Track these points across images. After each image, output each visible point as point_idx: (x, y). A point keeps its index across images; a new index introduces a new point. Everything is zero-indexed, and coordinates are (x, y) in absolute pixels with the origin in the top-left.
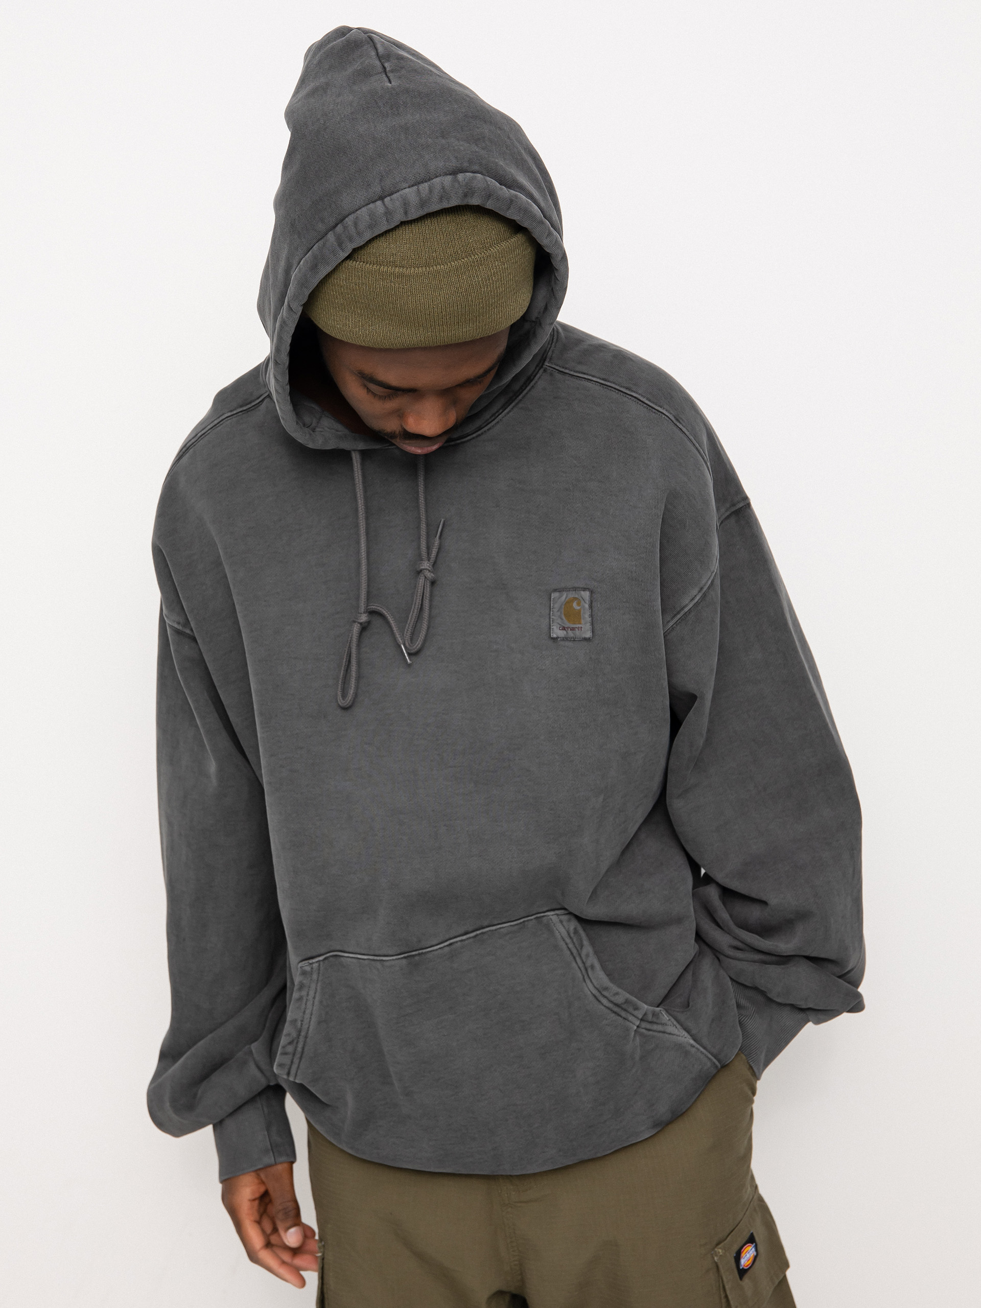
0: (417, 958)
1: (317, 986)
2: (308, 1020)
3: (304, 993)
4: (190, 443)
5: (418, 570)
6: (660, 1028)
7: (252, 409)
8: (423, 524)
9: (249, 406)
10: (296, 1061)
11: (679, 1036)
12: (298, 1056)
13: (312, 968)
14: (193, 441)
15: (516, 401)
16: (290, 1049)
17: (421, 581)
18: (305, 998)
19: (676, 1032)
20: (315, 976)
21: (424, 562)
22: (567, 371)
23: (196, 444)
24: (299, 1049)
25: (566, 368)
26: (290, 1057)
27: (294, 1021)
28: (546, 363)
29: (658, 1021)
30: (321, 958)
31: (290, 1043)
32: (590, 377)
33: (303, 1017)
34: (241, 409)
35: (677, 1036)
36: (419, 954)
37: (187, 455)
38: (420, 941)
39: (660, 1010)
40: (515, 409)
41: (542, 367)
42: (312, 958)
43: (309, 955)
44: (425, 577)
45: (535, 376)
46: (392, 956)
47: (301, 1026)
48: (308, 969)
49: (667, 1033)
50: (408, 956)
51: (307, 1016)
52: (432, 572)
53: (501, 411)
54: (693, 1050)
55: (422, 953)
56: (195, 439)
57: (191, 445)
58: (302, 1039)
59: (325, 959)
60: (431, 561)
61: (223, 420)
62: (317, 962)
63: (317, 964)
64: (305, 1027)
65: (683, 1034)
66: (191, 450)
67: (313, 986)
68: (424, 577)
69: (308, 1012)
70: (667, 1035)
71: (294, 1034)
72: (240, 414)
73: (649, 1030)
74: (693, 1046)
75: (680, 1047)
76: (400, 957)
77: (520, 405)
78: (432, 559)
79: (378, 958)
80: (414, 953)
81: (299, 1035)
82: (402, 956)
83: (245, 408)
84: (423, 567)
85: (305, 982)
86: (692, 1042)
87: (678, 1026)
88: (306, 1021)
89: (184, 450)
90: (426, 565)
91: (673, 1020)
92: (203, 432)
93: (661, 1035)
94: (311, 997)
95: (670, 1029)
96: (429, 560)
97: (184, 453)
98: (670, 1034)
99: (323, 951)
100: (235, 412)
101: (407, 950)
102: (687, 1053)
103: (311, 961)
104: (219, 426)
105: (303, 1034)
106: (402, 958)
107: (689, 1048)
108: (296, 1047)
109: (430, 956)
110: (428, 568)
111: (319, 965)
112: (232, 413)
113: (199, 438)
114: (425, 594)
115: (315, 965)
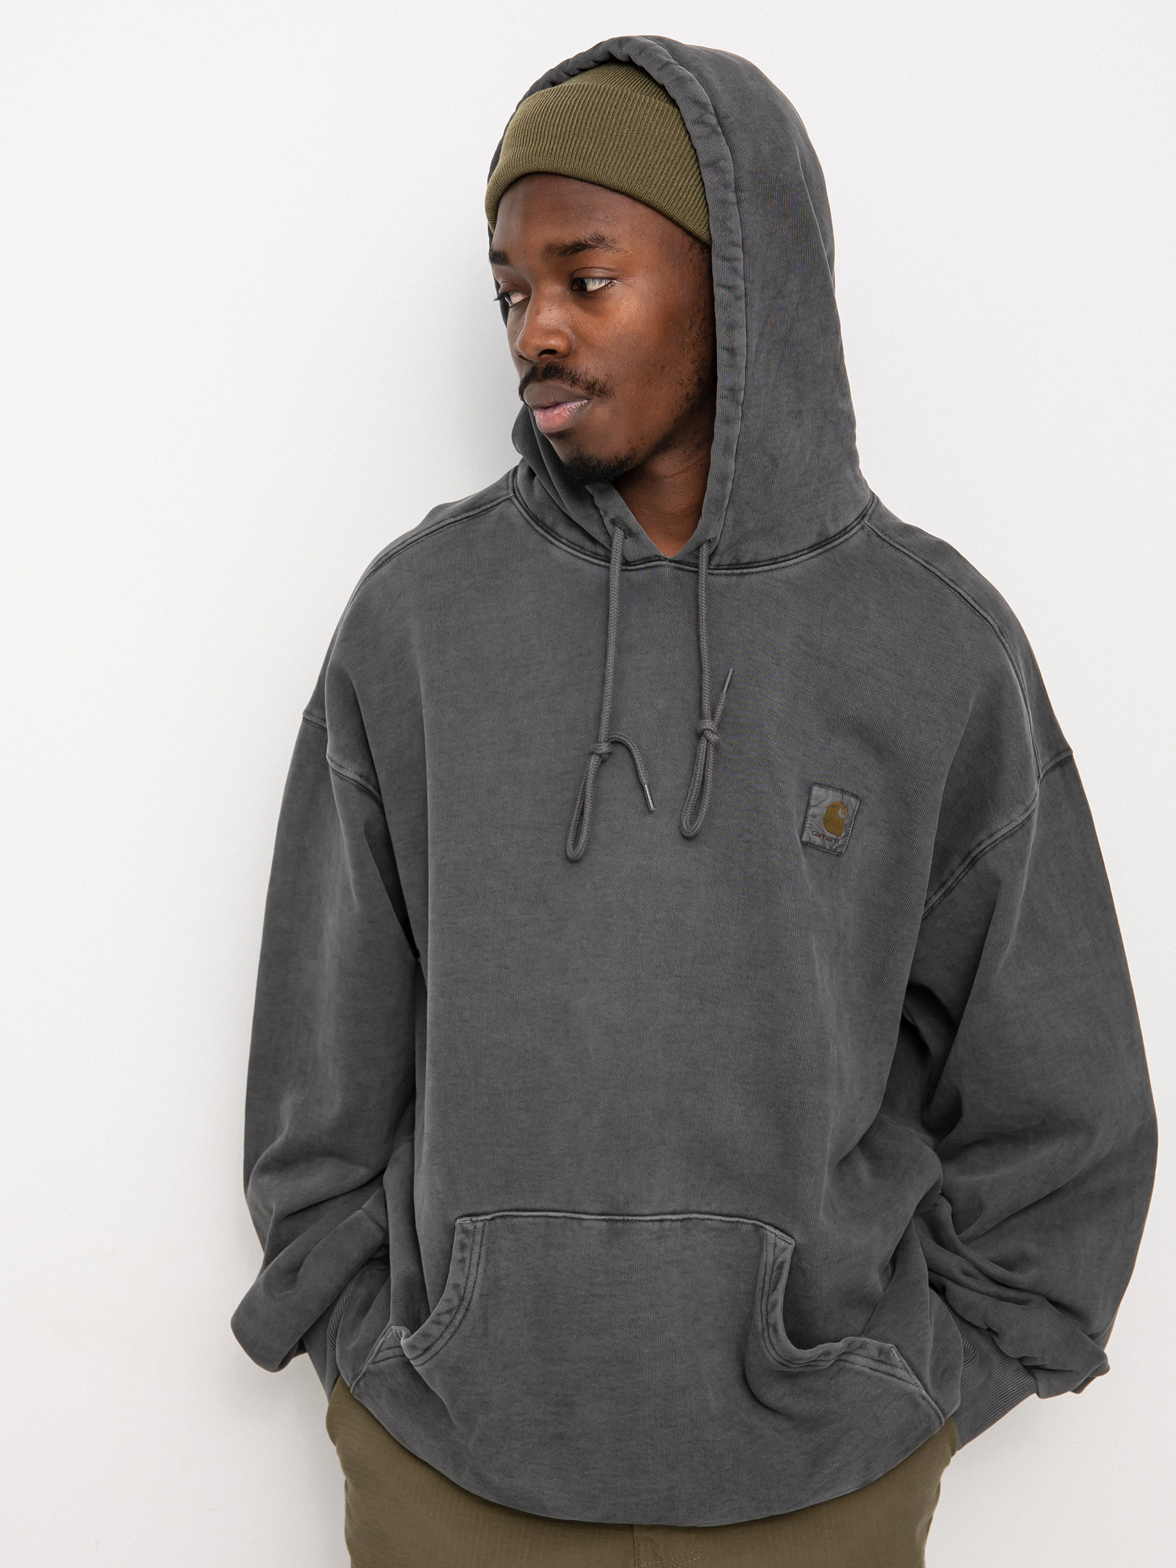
0: (620, 1225)
1: (481, 1250)
2: (471, 1289)
3: (467, 1255)
4: (395, 550)
5: (699, 730)
6: (888, 1369)
7: (481, 514)
8: (705, 674)
9: (478, 511)
10: (447, 1335)
11: (910, 1383)
12: (452, 1329)
13: (475, 1228)
14: (399, 548)
15: (825, 548)
16: (446, 1319)
17: (703, 745)
18: (468, 1261)
19: (907, 1377)
20: (478, 1238)
21: (705, 720)
22: (886, 538)
23: (401, 553)
24: (456, 1322)
25: (885, 535)
26: (442, 1328)
27: (456, 1286)
28: (866, 520)
29: (888, 1361)
30: (488, 1217)
31: (449, 1312)
32: (911, 554)
33: (467, 1284)
34: (467, 515)
35: (908, 1382)
36: (624, 1221)
37: (389, 565)
38: (627, 1203)
39: (891, 1347)
40: (821, 557)
41: (859, 523)
42: (477, 1215)
43: (474, 1210)
44: (708, 741)
45: (851, 529)
46: (593, 1214)
47: (464, 1294)
48: (471, 1228)
49: (897, 1378)
50: (610, 1220)
51: (471, 1283)
52: (716, 733)
53: (805, 552)
54: (924, 1403)
55: (628, 1220)
56: (402, 546)
57: (396, 553)
58: (462, 1310)
59: (493, 1219)
60: (715, 721)
61: (443, 527)
62: (482, 1221)
63: (482, 1224)
64: (468, 1296)
65: (915, 1381)
66: (395, 559)
67: (476, 1249)
68: (706, 741)
69: (472, 1278)
70: (896, 1380)
71: (456, 1302)
72: (465, 520)
73: (876, 1370)
74: (924, 1398)
75: (910, 1396)
76: (600, 1217)
77: (828, 555)
78: (717, 718)
79: (577, 1216)
80: (617, 1218)
81: (460, 1304)
82: (603, 1217)
83: (471, 513)
84: (705, 727)
85: (467, 1241)
86: (924, 1393)
87: (909, 1370)
88: (469, 1290)
89: (384, 559)
90: (708, 724)
91: (904, 1362)
92: (414, 539)
93: (890, 1378)
94: (474, 1262)
95: (901, 1373)
96: (712, 720)
97: (383, 562)
98: (900, 1379)
99: (490, 1209)
100: (459, 518)
101: (610, 1210)
102: (917, 1405)
103: (475, 1219)
104: (437, 533)
105: (465, 1304)
106: (602, 1220)
107: (919, 1399)
108: (454, 1318)
109: (636, 1226)
110: (711, 728)
111: (484, 1226)
112: (456, 519)
113: (408, 545)
114: (707, 762)
115: (480, 1225)
